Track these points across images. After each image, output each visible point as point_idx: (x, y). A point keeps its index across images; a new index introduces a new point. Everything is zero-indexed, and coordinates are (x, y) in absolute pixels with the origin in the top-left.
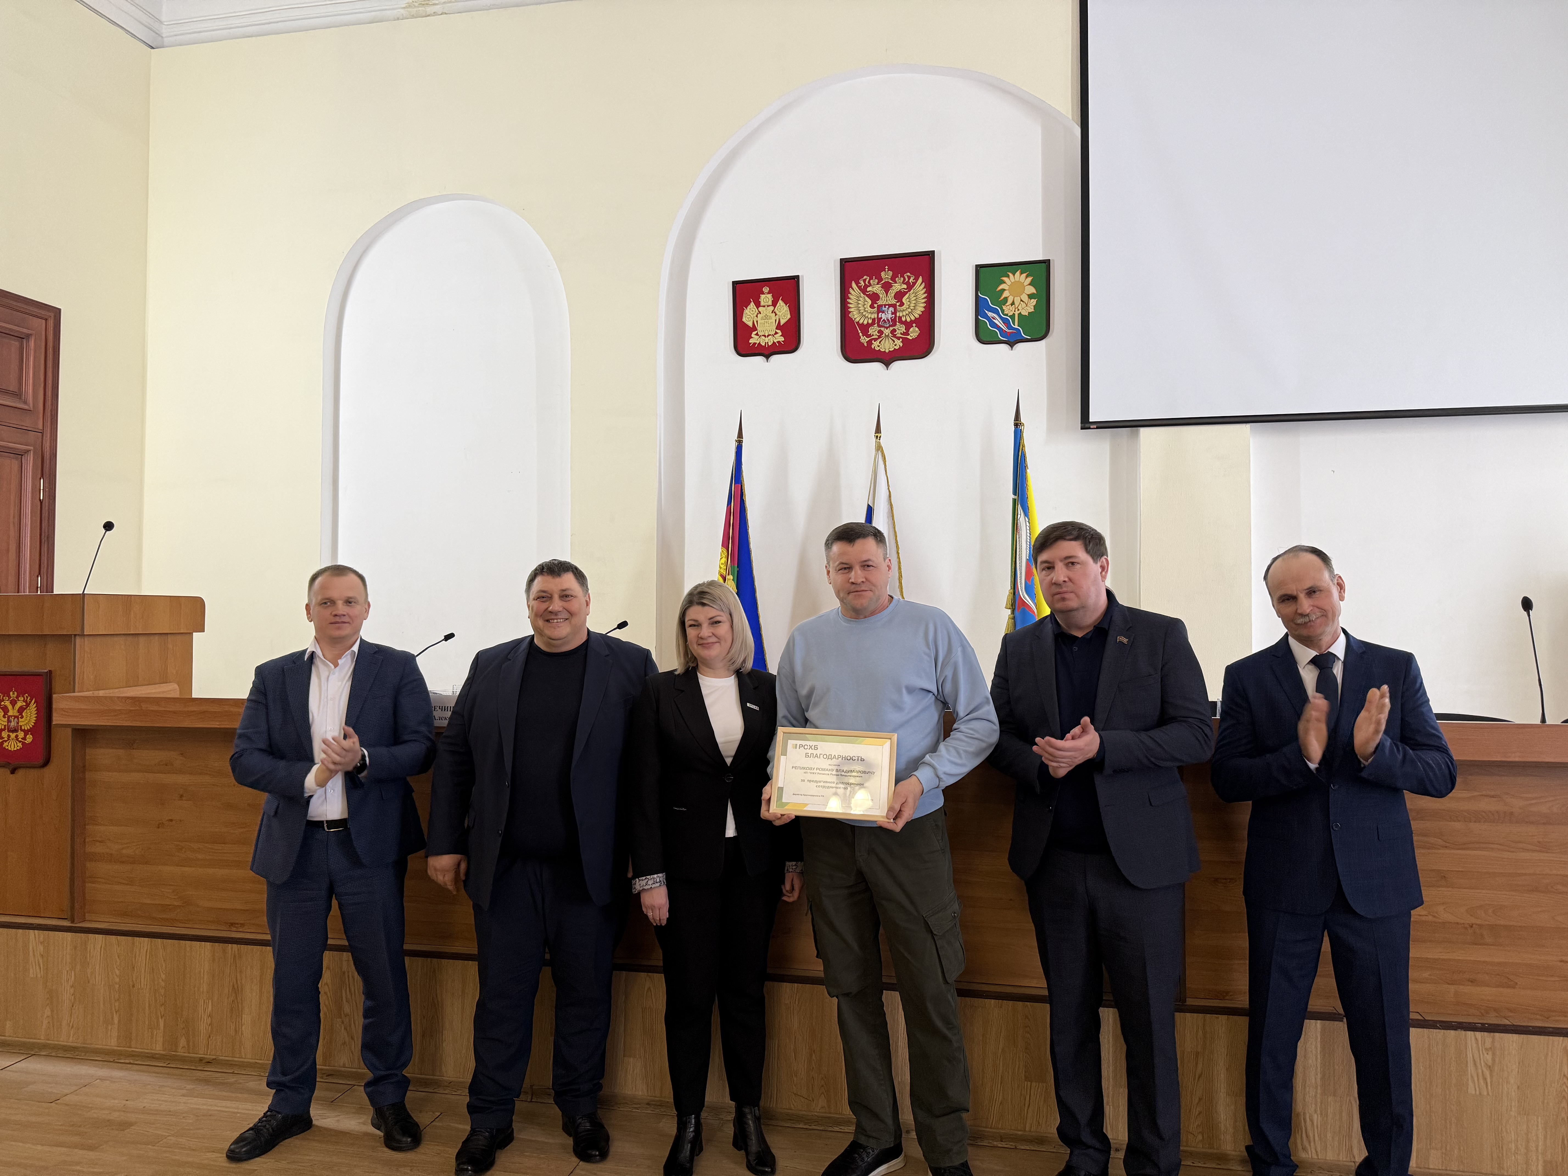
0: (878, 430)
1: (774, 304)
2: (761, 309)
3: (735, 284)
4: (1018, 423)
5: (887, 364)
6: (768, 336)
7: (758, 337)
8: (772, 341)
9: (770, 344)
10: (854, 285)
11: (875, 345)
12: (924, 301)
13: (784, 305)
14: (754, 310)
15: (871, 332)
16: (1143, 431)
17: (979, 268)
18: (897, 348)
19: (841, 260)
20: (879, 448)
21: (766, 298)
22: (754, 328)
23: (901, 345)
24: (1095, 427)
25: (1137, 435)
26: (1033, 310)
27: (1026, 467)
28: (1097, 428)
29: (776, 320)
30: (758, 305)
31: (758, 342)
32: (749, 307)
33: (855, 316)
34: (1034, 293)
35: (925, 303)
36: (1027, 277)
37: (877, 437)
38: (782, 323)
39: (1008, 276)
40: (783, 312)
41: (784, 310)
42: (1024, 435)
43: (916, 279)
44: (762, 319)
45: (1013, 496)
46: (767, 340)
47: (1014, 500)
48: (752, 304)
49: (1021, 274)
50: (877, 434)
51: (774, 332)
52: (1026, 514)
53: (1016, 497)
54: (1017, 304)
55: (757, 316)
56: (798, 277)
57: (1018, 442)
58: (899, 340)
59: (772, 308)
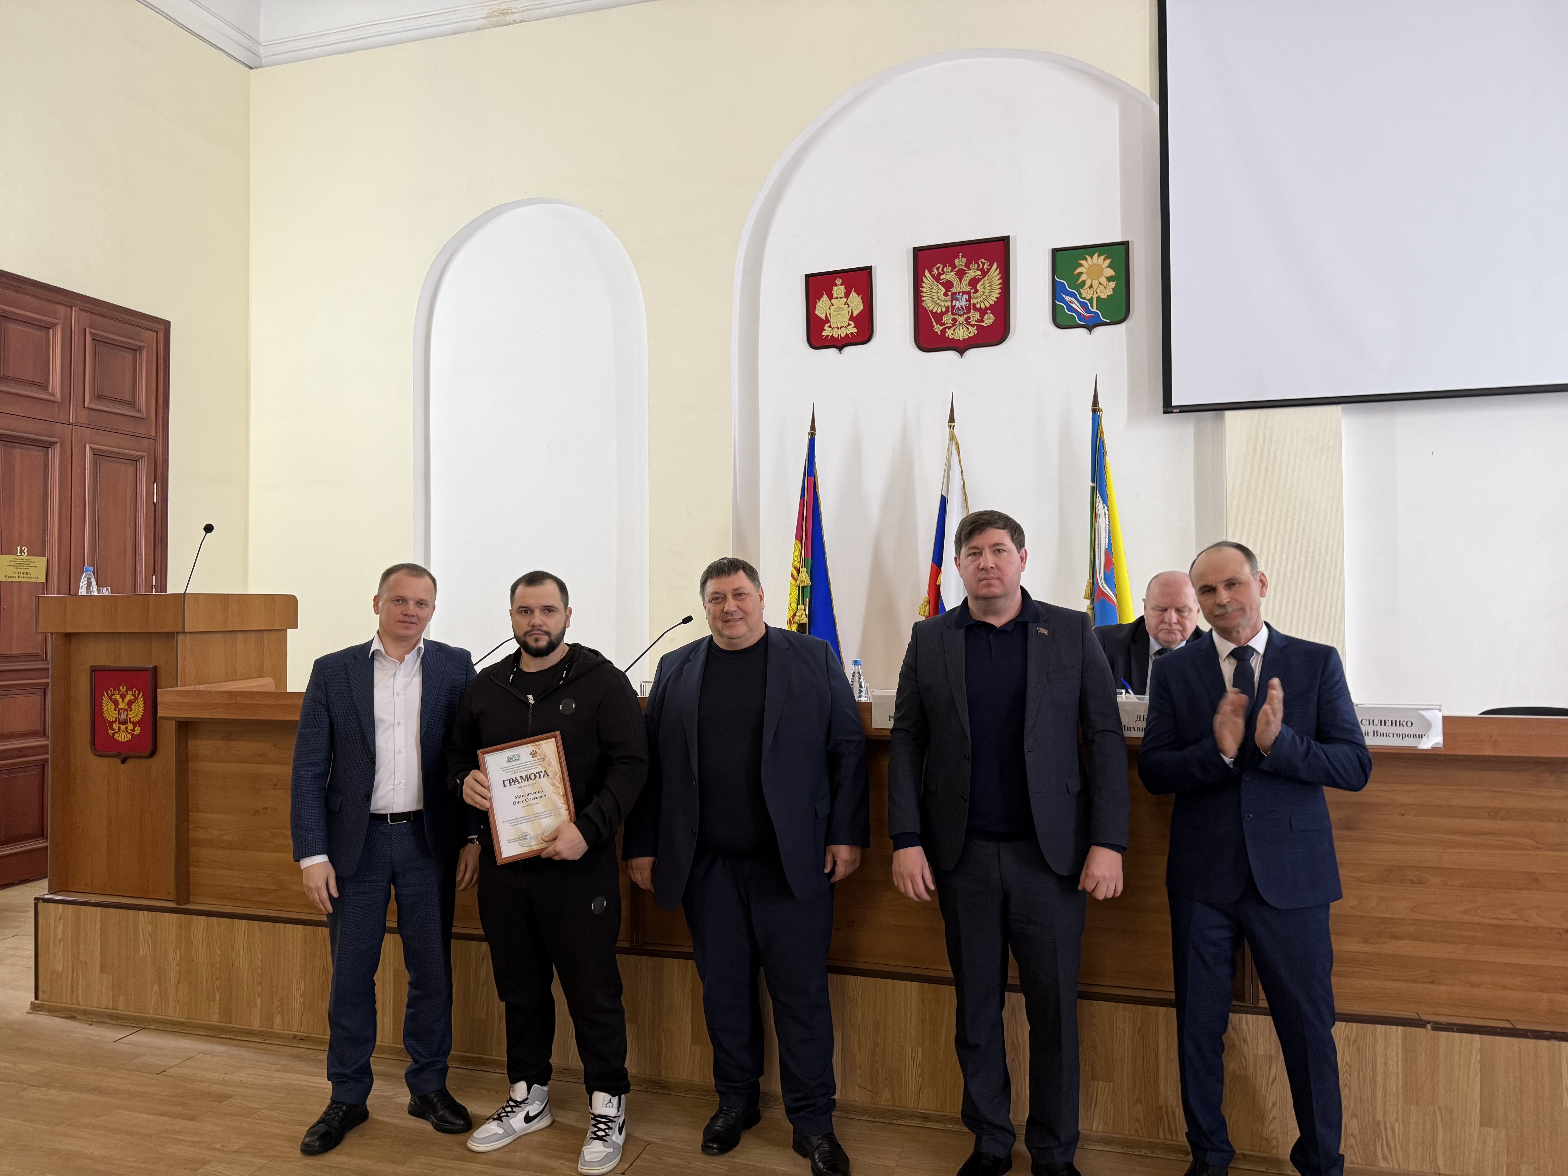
0: (952, 419)
1: (847, 295)
2: (833, 301)
3: (808, 277)
4: (1096, 409)
5: (961, 352)
6: (841, 327)
7: (830, 329)
8: (845, 333)
9: (843, 336)
10: (927, 273)
11: (949, 333)
12: (999, 287)
13: (857, 296)
14: (827, 302)
15: (945, 319)
16: (1228, 414)
17: (1055, 252)
18: (971, 336)
19: (914, 249)
20: (953, 437)
21: (839, 290)
22: (827, 321)
23: (976, 333)
24: (1178, 410)
25: (1222, 418)
26: (1112, 293)
27: (1104, 454)
28: (1180, 412)
29: (848, 312)
30: (831, 297)
31: (831, 334)
32: (822, 300)
33: (929, 304)
34: (1112, 276)
35: (999, 289)
36: (1105, 259)
37: (951, 426)
38: (855, 314)
39: (1086, 259)
40: (856, 303)
41: (857, 301)
42: (1103, 420)
43: (991, 266)
44: (835, 311)
45: (1091, 484)
46: (839, 332)
47: (1093, 488)
48: (825, 296)
49: (1099, 256)
50: (950, 424)
51: (847, 324)
52: (1105, 502)
53: (1094, 485)
54: (1095, 286)
55: (830, 309)
56: (870, 268)
57: (1096, 428)
58: (974, 327)
59: (845, 299)
